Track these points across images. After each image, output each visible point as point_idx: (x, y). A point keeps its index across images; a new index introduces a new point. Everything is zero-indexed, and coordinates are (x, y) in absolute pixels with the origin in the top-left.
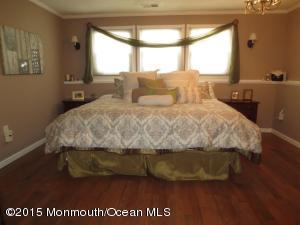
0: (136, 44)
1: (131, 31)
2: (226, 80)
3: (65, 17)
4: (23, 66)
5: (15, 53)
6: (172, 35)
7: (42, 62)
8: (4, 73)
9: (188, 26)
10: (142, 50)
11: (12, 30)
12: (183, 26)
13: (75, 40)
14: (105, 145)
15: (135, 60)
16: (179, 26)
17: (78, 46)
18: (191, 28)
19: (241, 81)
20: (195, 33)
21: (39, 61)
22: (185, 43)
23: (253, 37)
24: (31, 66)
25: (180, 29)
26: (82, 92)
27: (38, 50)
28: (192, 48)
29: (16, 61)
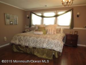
0: (43, 17)
1: (41, 13)
2: (69, 28)
3: (26, 10)
4: (11, 23)
5: (9, 20)
6: (53, 14)
7: (17, 22)
8: (5, 24)
9: (57, 11)
10: (44, 18)
11: (9, 14)
12: (56, 11)
13: (28, 16)
14: (21, 44)
15: (42, 21)
16: (55, 11)
17: (28, 18)
18: (58, 12)
19: (74, 28)
20: (59, 13)
21: (16, 21)
22: (56, 16)
23: (78, 14)
24: (14, 23)
25: (55, 12)
26: (28, 30)
27: (16, 19)
28: (58, 17)
29: (9, 22)
